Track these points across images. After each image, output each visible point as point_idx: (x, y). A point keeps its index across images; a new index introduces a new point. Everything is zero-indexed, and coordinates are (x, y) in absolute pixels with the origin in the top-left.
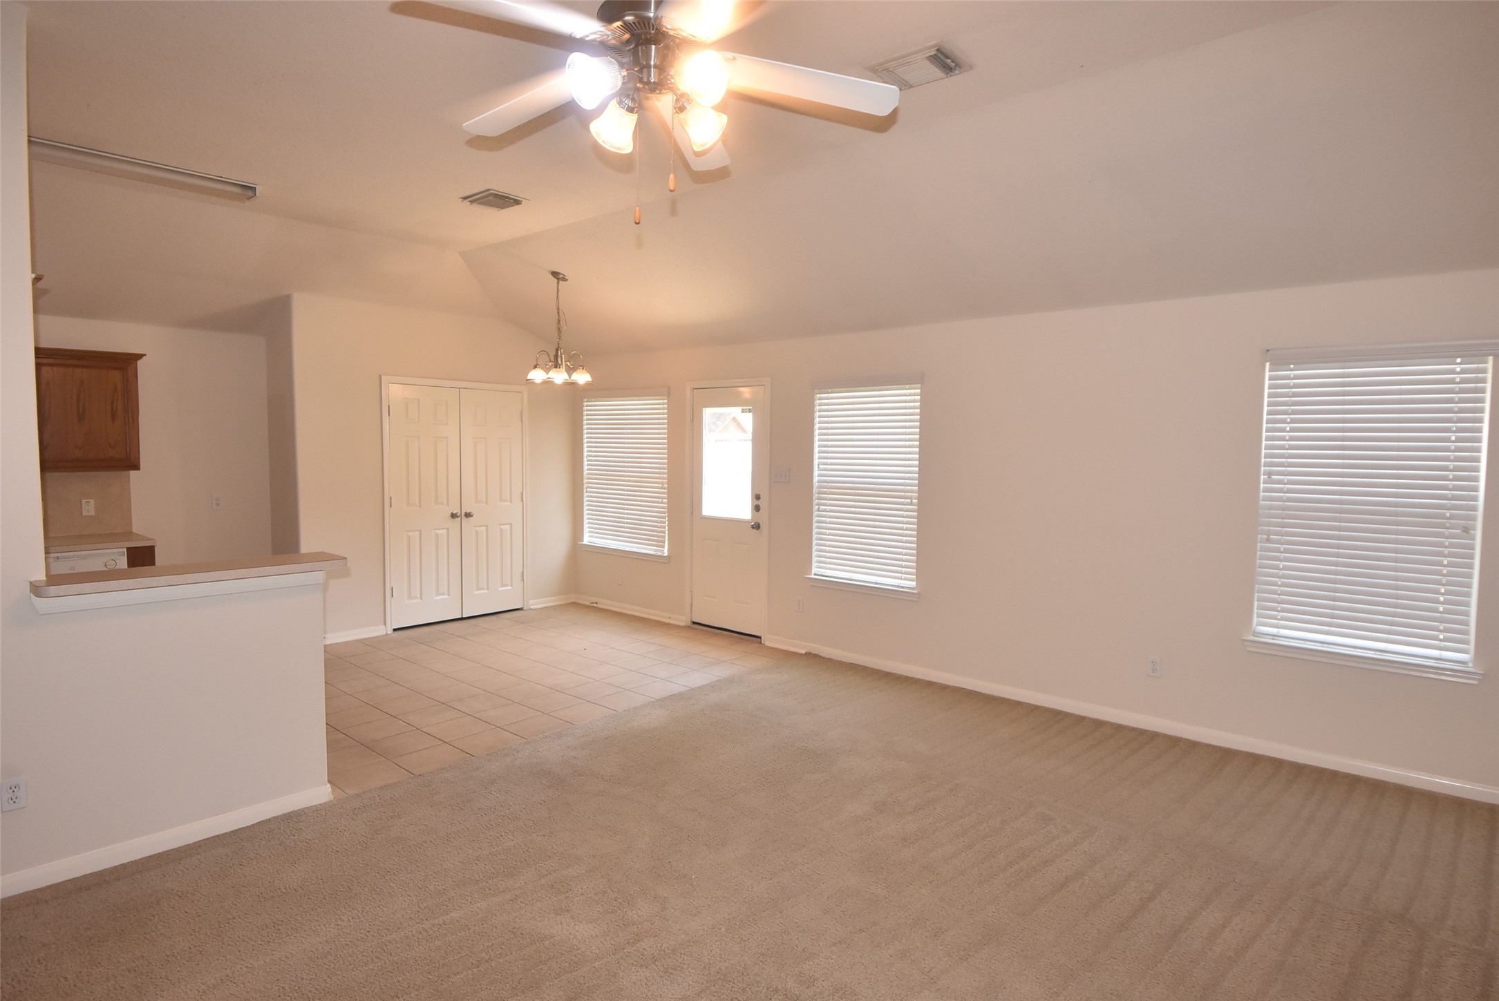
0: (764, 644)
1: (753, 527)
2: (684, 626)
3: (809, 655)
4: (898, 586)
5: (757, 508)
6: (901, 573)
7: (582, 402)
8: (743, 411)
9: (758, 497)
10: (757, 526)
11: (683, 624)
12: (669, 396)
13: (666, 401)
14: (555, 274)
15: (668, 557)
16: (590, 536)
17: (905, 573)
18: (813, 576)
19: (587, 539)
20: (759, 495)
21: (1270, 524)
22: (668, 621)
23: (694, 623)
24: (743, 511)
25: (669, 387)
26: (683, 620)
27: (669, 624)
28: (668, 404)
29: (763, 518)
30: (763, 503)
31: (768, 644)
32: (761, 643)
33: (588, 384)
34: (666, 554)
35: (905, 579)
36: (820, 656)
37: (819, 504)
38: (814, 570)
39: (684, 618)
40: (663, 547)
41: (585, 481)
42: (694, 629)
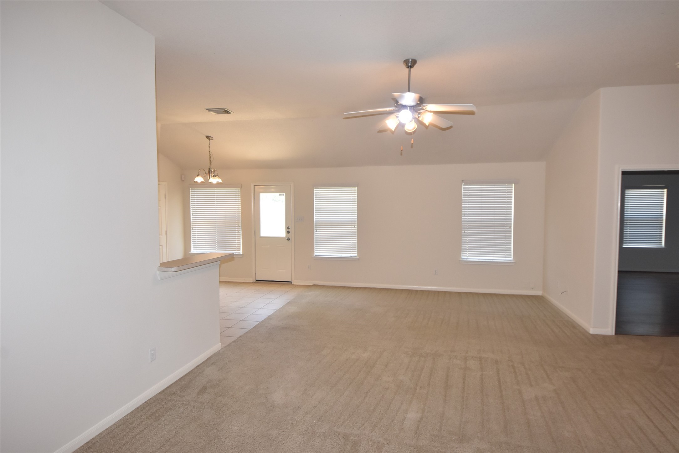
0: (294, 285)
1: (287, 240)
2: (253, 282)
3: (314, 285)
4: (350, 256)
5: (288, 232)
6: (351, 251)
7: (190, 190)
8: (280, 195)
9: (288, 228)
10: (288, 239)
11: (252, 282)
12: (241, 188)
13: (240, 190)
14: (208, 137)
15: (243, 255)
16: (194, 249)
17: (353, 251)
18: (315, 256)
19: (193, 250)
20: (289, 227)
21: (465, 228)
22: (243, 281)
23: (257, 280)
24: (282, 233)
25: (242, 185)
26: (251, 280)
27: (244, 282)
28: (241, 191)
29: (292, 236)
30: (292, 230)
31: (295, 284)
32: (291, 284)
33: (202, 182)
34: (241, 254)
35: (352, 254)
36: (319, 285)
37: (317, 229)
38: (315, 254)
39: (252, 279)
40: (240, 251)
41: (192, 225)
42: (257, 283)
